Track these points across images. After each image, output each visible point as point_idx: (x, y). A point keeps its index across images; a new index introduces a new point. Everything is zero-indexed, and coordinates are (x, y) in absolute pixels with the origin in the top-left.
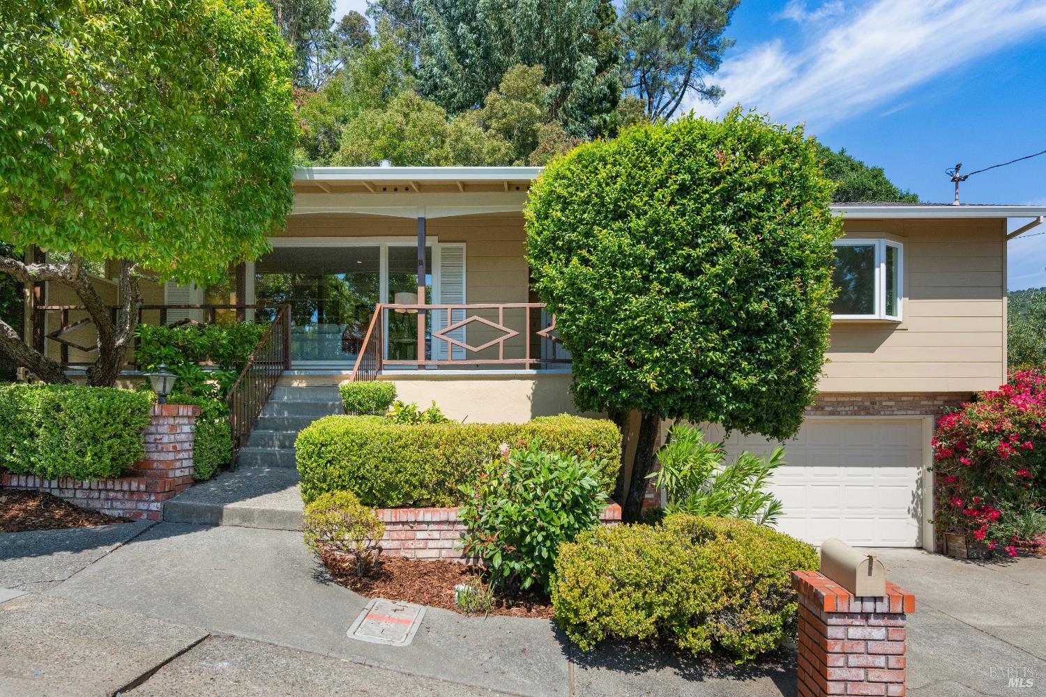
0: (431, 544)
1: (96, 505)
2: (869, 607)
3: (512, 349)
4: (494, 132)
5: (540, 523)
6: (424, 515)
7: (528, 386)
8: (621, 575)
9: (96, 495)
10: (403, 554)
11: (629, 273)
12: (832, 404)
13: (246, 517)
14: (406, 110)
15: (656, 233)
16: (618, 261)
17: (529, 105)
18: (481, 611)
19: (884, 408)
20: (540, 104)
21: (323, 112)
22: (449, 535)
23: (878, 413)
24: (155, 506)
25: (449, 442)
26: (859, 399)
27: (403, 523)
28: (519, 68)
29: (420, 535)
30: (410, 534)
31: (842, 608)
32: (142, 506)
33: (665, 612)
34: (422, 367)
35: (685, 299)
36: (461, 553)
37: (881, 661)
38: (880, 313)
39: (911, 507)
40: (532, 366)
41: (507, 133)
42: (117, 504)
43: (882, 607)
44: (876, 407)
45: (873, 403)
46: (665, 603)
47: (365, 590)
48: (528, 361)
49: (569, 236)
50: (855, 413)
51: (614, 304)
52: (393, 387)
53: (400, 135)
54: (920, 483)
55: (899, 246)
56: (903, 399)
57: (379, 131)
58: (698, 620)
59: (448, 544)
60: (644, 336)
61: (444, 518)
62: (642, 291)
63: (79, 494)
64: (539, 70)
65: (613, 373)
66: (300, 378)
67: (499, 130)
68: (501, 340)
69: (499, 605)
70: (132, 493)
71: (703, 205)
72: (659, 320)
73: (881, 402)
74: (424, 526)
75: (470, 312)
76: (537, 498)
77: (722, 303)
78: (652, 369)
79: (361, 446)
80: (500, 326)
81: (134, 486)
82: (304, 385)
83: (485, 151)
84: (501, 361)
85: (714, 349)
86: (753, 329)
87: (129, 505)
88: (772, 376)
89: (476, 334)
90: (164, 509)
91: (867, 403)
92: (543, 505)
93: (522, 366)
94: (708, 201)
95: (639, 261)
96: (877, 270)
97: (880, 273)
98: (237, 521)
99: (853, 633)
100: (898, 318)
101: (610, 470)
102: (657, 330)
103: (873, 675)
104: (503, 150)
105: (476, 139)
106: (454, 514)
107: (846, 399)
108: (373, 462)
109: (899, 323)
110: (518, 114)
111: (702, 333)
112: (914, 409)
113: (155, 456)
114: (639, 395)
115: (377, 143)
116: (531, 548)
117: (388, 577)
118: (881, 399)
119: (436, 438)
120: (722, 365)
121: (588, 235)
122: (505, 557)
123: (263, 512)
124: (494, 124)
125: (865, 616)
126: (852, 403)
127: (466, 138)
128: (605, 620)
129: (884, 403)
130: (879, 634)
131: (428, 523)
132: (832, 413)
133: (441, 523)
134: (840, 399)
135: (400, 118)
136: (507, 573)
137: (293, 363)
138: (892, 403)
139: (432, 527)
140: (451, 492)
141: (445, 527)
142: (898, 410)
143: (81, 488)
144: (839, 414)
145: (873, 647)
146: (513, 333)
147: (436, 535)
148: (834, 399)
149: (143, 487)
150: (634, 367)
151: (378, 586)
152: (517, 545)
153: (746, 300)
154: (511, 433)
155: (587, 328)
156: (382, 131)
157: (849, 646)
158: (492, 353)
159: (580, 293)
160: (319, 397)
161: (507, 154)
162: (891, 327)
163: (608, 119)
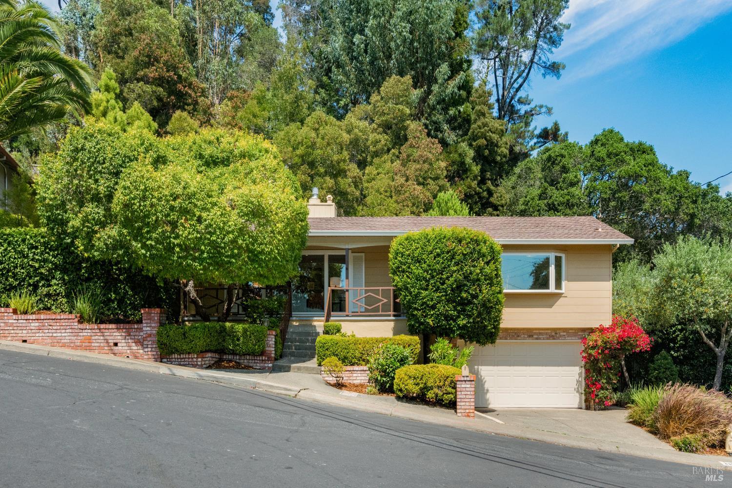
0: (358, 378)
1: (251, 365)
2: (465, 379)
3: (385, 308)
4: (376, 127)
5: (391, 366)
6: (356, 368)
7: (392, 324)
8: (410, 374)
9: (251, 361)
10: (349, 381)
11: (422, 283)
12: (536, 334)
13: (299, 369)
14: (317, 126)
15: (430, 269)
16: (418, 278)
17: (400, 107)
18: (374, 394)
19: (561, 336)
20: (408, 104)
21: (255, 116)
22: (364, 375)
23: (558, 339)
24: (270, 365)
25: (364, 343)
26: (549, 331)
27: (349, 371)
28: (395, 77)
29: (354, 375)
30: (351, 375)
31: (460, 379)
32: (266, 365)
33: (421, 386)
34: (347, 316)
35: (440, 293)
36: (367, 381)
37: (469, 393)
38: (552, 289)
39: (576, 387)
40: (394, 316)
41: (386, 127)
42: (258, 365)
43: (468, 379)
44: (557, 335)
45: (556, 334)
46: (422, 383)
47: (340, 388)
48: (392, 313)
49: (404, 267)
50: (548, 339)
51: (417, 294)
52: (341, 325)
53: (313, 146)
54: (580, 374)
55: (563, 256)
56: (570, 331)
57: (299, 143)
58: (432, 388)
59: (363, 378)
60: (428, 306)
61: (362, 369)
62: (426, 290)
63: (245, 361)
64: (408, 79)
65: (418, 319)
66: (296, 321)
67: (379, 126)
68: (380, 304)
69: (380, 393)
70: (263, 360)
71: (444, 260)
72: (432, 300)
74: (356, 372)
75: (366, 291)
76: (390, 358)
77: (452, 294)
78: (431, 317)
79: (336, 344)
80: (380, 298)
81: (264, 358)
82: (297, 324)
83: (369, 142)
84: (380, 313)
85: (451, 310)
86: (464, 303)
87: (262, 365)
88: (471, 320)
89: (369, 301)
90: (273, 366)
91: (553, 334)
92: (392, 359)
93: (389, 316)
94: (446, 259)
95: (425, 278)
96: (550, 268)
97: (552, 269)
98: (296, 370)
99: (463, 386)
100: (563, 291)
101: (415, 352)
102: (431, 303)
103: (467, 397)
104: (383, 142)
105: (363, 131)
106: (366, 368)
108: (340, 350)
109: (562, 294)
110: (393, 114)
111: (447, 305)
112: (575, 336)
113: (267, 349)
114: (428, 327)
115: (299, 152)
116: (389, 373)
117: (346, 386)
118: (560, 331)
119: (360, 341)
120: (454, 316)
121: (409, 267)
122: (381, 376)
123: (304, 367)
124: (377, 120)
125: (465, 381)
126: (547, 334)
127: (356, 131)
128: (406, 387)
129: (562, 334)
130: (468, 386)
131: (357, 371)
132: (537, 339)
133: (361, 371)
134: (540, 332)
135: (313, 135)
136: (382, 381)
137: (293, 313)
138: (565, 334)
139: (358, 372)
140: (364, 360)
141: (362, 372)
142: (568, 337)
143: (246, 359)
144: (540, 339)
145: (467, 389)
146: (386, 300)
147: (360, 375)
148: (538, 331)
149: (266, 359)
150: (425, 317)
151: (343, 388)
152: (384, 373)
153: (460, 292)
154: (383, 340)
155: (409, 302)
156: (301, 143)
157: (462, 389)
158: (376, 310)
159: (407, 289)
160: (306, 329)
161: (386, 145)
162: (559, 295)
163: (462, 110)
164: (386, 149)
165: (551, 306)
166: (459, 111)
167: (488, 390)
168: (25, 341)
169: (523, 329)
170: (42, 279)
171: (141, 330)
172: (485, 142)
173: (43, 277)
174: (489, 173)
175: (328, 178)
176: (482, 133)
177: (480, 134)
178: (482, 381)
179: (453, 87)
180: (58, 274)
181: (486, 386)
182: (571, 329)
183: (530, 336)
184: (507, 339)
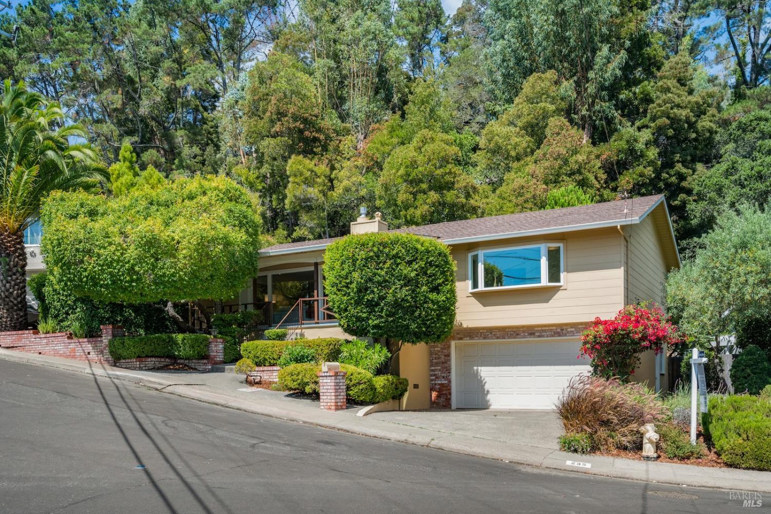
4: (518, 130)
9: (197, 364)
12: (539, 331)
13: (231, 370)
18: (277, 390)
19: (568, 332)
23: (565, 335)
24: (210, 367)
31: (321, 375)
32: (207, 367)
34: (316, 323)
38: (544, 282)
42: (201, 366)
44: (564, 332)
45: (562, 330)
50: (552, 336)
55: (561, 246)
56: (579, 327)
63: (192, 364)
64: (551, 74)
73: (566, 329)
81: (205, 361)
87: (204, 367)
91: (559, 330)
97: (544, 262)
99: (324, 381)
100: (561, 284)
104: (524, 145)
107: (547, 328)
109: (561, 287)
110: (534, 114)
113: (211, 354)
117: (260, 384)
124: (520, 123)
126: (551, 331)
129: (569, 330)
132: (539, 337)
134: (543, 328)
138: (573, 329)
144: (543, 336)
148: (540, 329)
149: (207, 362)
157: (324, 384)
161: (528, 147)
162: (558, 289)
163: (637, 91)
164: (529, 150)
165: (547, 301)
166: (635, 93)
167: (488, 391)
168: (40, 353)
169: (523, 327)
170: (70, 309)
171: (101, 341)
172: (668, 122)
173: (71, 308)
174: (679, 155)
175: (432, 193)
176: (663, 112)
177: (659, 113)
178: (482, 382)
179: (614, 69)
180: (79, 304)
181: (487, 387)
182: (581, 324)
183: (532, 334)
184: (504, 338)
